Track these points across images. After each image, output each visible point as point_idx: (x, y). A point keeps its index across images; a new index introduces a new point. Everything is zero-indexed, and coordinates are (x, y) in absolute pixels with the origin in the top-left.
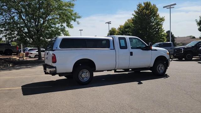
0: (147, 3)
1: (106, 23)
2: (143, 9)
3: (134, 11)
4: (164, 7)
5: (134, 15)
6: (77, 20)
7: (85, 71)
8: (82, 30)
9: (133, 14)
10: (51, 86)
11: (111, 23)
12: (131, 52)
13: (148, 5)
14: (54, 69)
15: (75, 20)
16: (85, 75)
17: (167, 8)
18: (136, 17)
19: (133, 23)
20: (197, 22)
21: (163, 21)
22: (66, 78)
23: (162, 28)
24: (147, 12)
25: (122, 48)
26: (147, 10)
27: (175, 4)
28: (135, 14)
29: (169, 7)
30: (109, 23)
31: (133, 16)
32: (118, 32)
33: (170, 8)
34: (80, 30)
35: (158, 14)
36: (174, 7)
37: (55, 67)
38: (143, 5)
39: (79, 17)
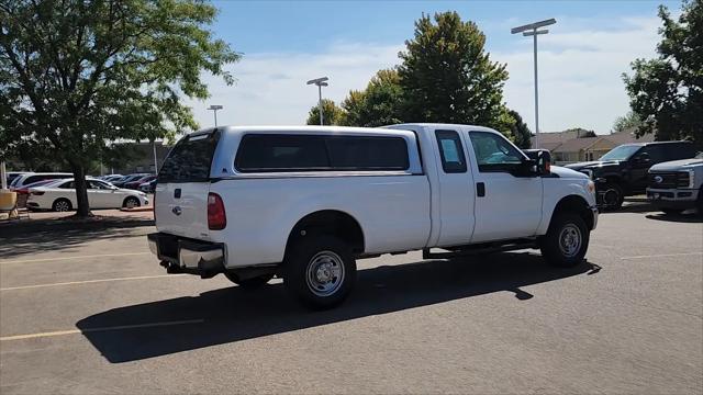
0: (447, 18)
1: (309, 83)
2: (436, 37)
3: (407, 43)
4: (515, 31)
5: (406, 59)
6: (224, 67)
7: (328, 256)
8: (221, 107)
9: (401, 55)
10: (201, 321)
11: (326, 84)
13: (449, 23)
14: (219, 253)
15: (215, 69)
16: (328, 273)
17: (525, 35)
18: (411, 63)
19: (401, 83)
20: (626, 81)
21: (503, 77)
22: (235, 285)
23: (502, 103)
24: (452, 46)
25: (449, 168)
26: (449, 38)
27: (552, 21)
28: (408, 54)
29: (532, 30)
30: (320, 83)
31: (404, 60)
32: (344, 114)
33: (535, 34)
34: (213, 108)
35: (484, 55)
36: (546, 32)
37: (221, 246)
38: (435, 24)
39: (233, 58)
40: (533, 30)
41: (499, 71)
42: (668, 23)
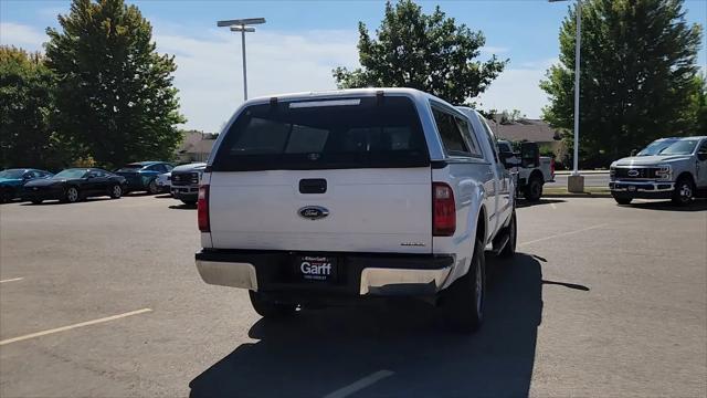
3: (59, 17)
4: (221, 24)
5: (58, 37)
14: (448, 271)
17: (232, 30)
19: (47, 64)
23: (175, 97)
24: (121, 30)
27: (261, 21)
28: (61, 31)
29: (240, 27)
31: (53, 38)
33: (244, 30)
36: (253, 31)
40: (243, 25)
41: (167, 63)
42: (365, 37)
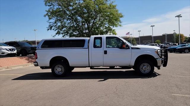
1: (176, 17)
8: (154, 26)
10: (40, 76)
12: (105, 51)
14: (37, 63)
30: (179, 16)
